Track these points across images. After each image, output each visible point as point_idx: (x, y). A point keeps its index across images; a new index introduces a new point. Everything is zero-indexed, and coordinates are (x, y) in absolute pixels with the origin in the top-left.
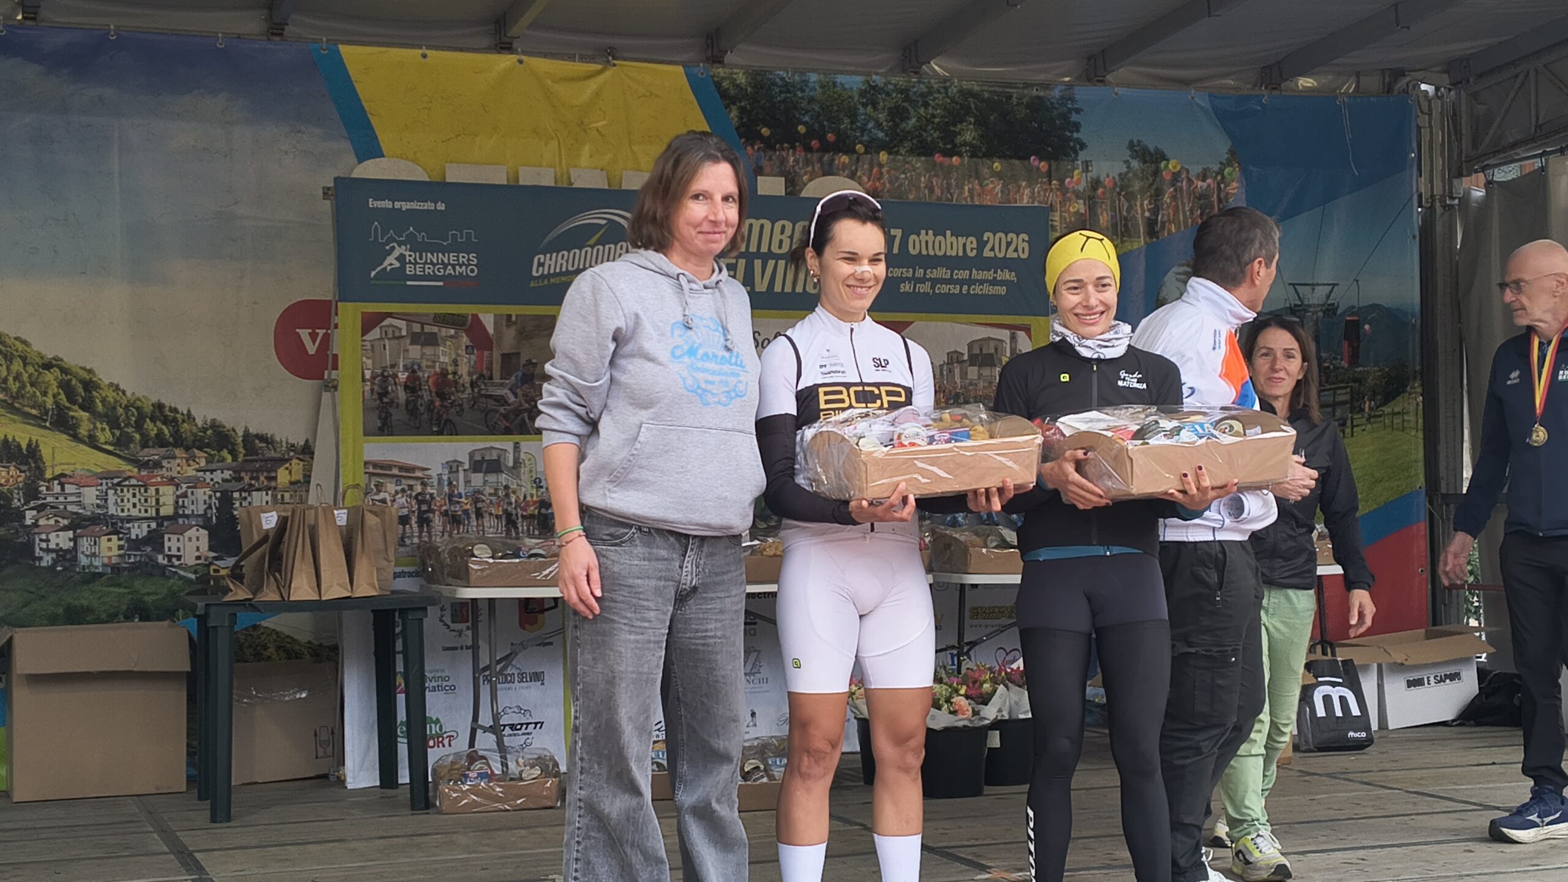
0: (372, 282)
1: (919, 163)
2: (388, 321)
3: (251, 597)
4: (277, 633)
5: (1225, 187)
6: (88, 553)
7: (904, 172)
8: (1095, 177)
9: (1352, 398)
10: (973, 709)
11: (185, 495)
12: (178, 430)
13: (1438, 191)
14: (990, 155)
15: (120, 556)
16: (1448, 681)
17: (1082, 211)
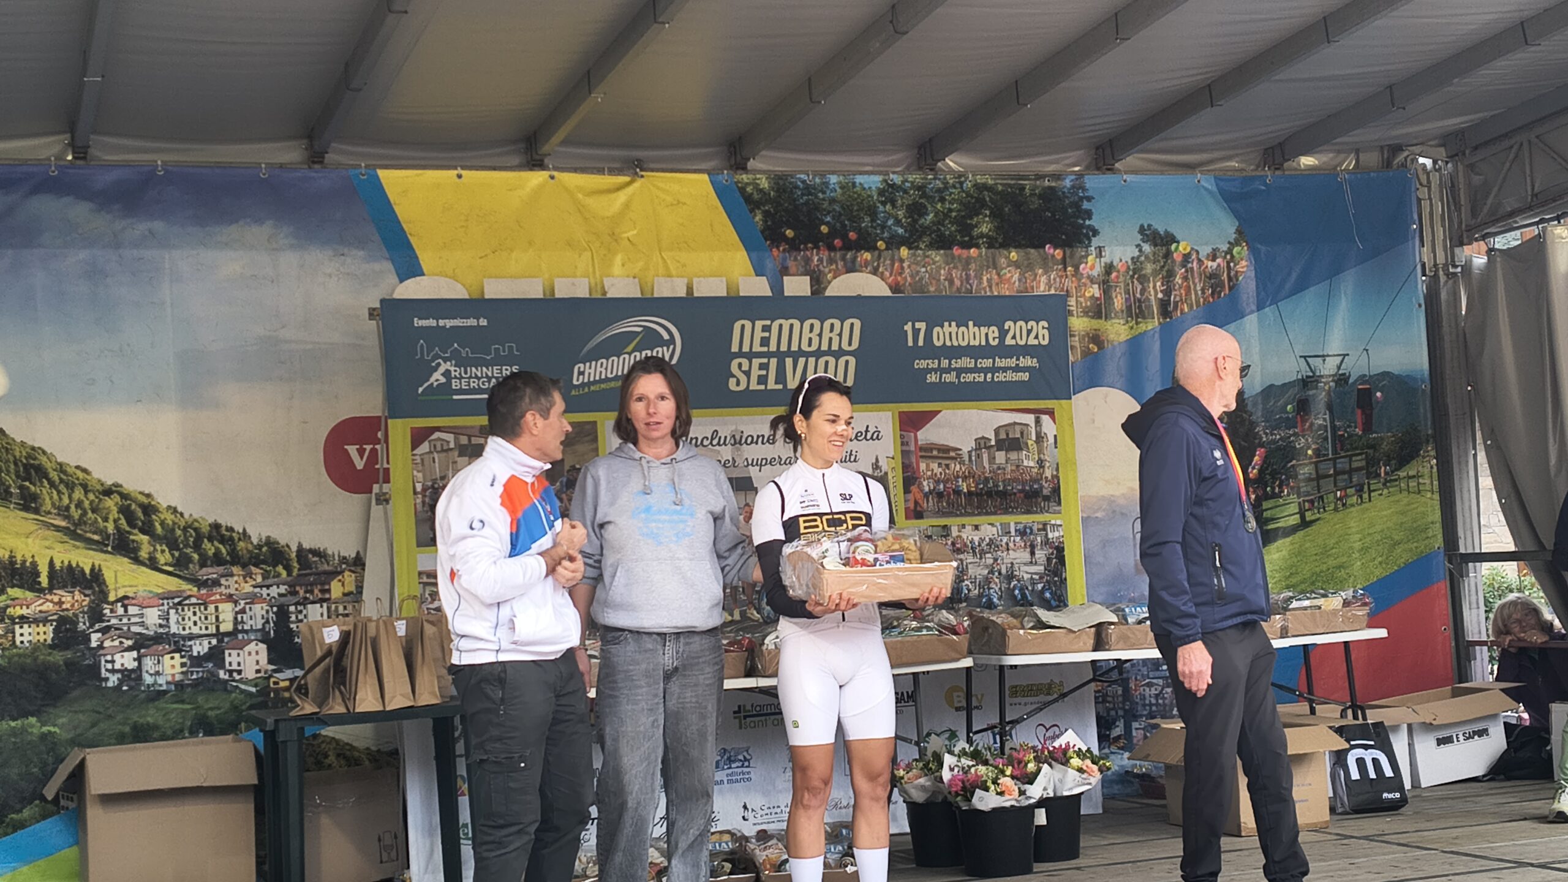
0: (419, 398)
1: (937, 256)
2: (437, 435)
3: (318, 710)
4: (337, 741)
5: (1235, 266)
6: (152, 672)
7: (924, 266)
8: (1108, 261)
9: (1367, 463)
10: (1019, 788)
11: (243, 611)
12: (235, 549)
13: (1441, 259)
14: (1006, 245)
15: (182, 673)
16: (1476, 737)
17: (1097, 295)
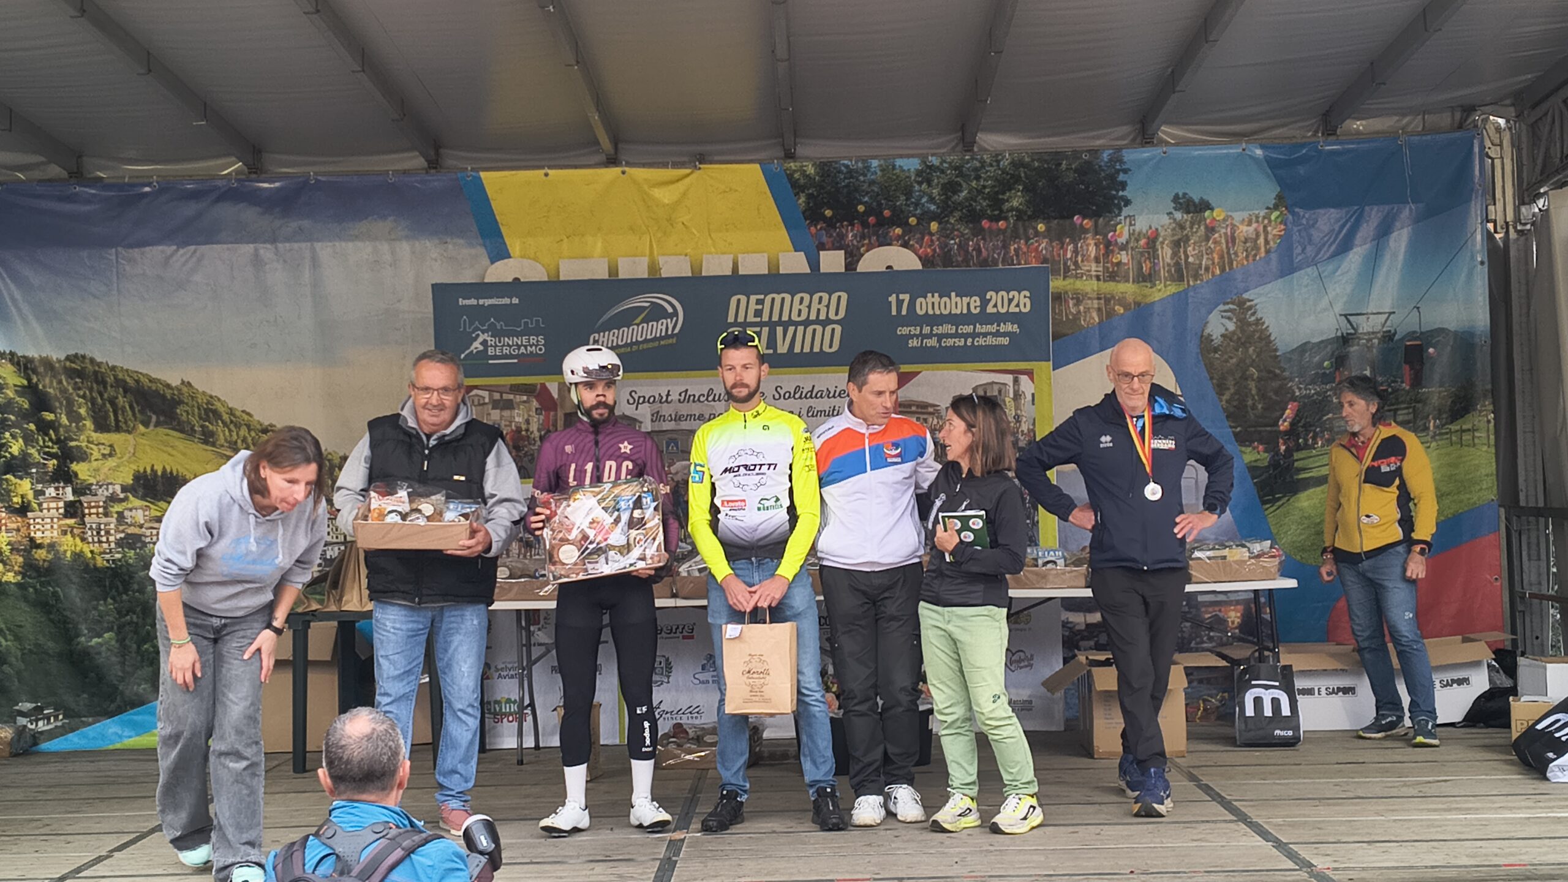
1: (967, 229)
5: (1273, 229)
7: (953, 239)
8: (1138, 229)
9: (1415, 417)
14: (1035, 217)
16: (1455, 685)
17: (1125, 260)
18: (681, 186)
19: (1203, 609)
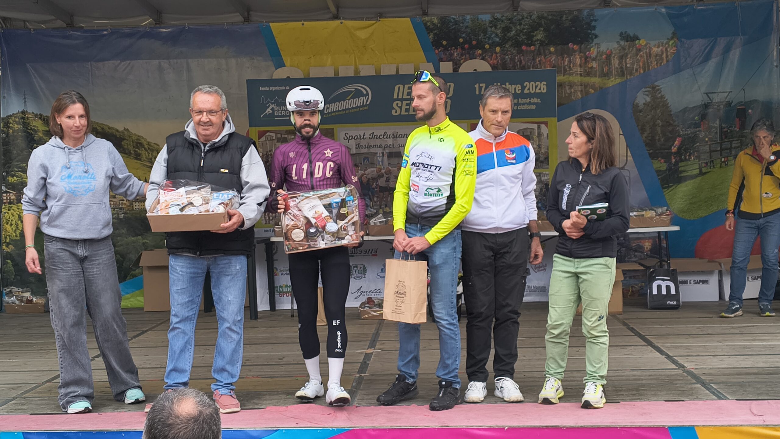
0: (262, 119)
1: (515, 51)
2: (268, 134)
5: (670, 50)
7: (507, 55)
8: (602, 50)
9: (741, 144)
14: (549, 44)
17: (595, 66)
18: (370, 30)
19: (632, 242)
